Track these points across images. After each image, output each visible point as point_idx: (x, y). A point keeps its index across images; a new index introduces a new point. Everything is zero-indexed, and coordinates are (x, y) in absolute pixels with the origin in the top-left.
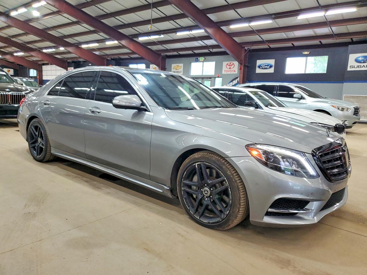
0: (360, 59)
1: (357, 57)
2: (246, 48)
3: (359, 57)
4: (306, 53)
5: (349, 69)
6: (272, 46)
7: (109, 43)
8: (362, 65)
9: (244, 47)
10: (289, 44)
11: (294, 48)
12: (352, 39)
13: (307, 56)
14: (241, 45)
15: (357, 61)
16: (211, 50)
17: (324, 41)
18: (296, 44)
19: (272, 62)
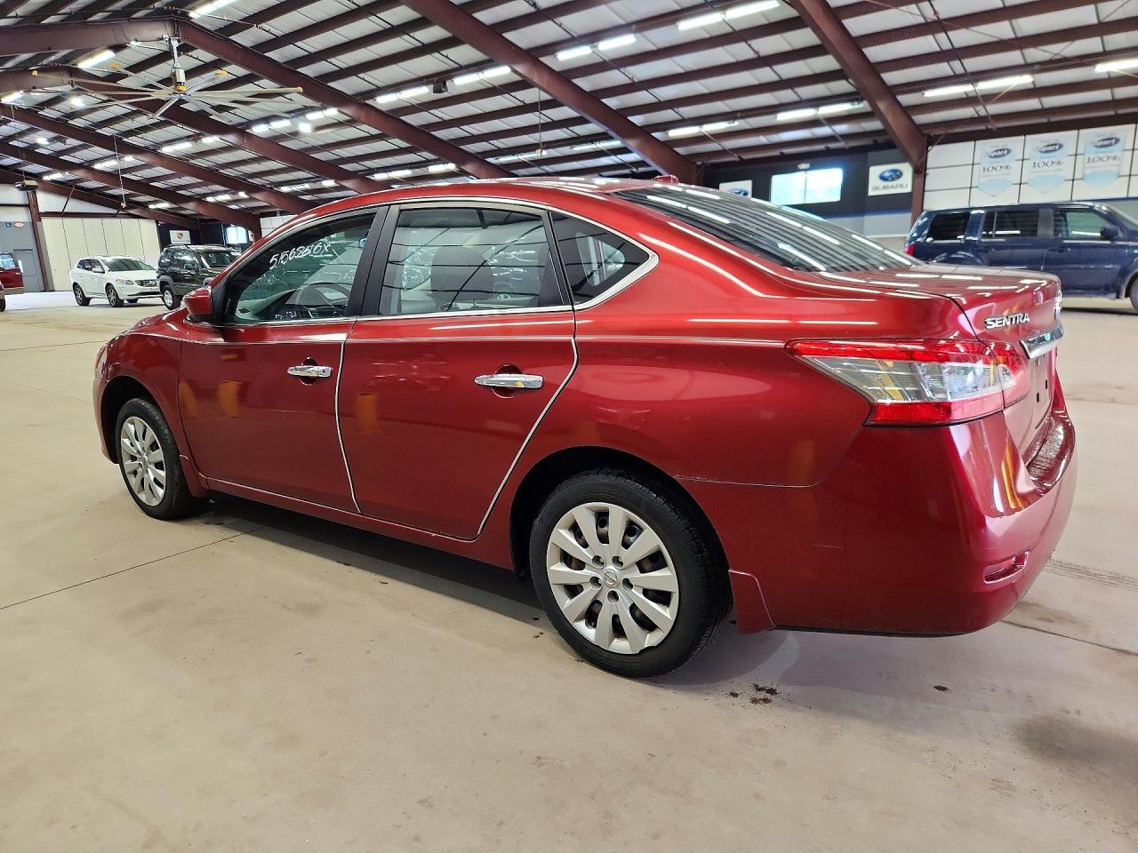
0: (887, 174)
1: (882, 171)
2: (699, 163)
3: (884, 172)
4: (803, 166)
5: (871, 193)
6: (746, 157)
7: (434, 169)
8: (890, 184)
9: (695, 163)
10: (776, 153)
11: (784, 157)
12: (875, 141)
13: (805, 170)
14: (690, 158)
15: (883, 178)
16: (635, 170)
17: (833, 145)
18: (787, 151)
19: (747, 185)
